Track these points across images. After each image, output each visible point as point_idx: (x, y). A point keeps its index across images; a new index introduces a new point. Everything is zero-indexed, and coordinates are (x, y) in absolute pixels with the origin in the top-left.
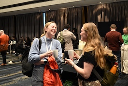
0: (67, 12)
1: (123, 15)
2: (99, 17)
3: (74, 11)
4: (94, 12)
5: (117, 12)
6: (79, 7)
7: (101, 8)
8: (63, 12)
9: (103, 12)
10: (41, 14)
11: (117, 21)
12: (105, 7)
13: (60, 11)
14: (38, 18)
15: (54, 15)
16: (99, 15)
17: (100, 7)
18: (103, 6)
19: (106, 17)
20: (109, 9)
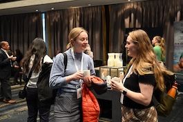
0: (79, 13)
1: (161, 19)
2: (127, 21)
3: (90, 11)
4: (119, 14)
5: (153, 14)
6: (97, 6)
7: (130, 9)
8: (74, 12)
9: (132, 15)
10: (38, 14)
11: (153, 26)
12: (135, 7)
13: (68, 11)
14: (34, 20)
15: (59, 16)
16: (127, 18)
17: (128, 7)
18: (132, 5)
19: (137, 21)
20: (141, 9)
